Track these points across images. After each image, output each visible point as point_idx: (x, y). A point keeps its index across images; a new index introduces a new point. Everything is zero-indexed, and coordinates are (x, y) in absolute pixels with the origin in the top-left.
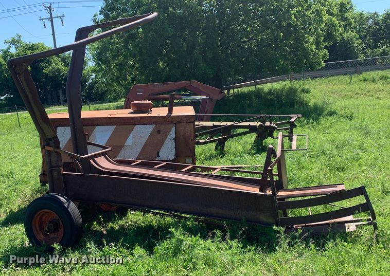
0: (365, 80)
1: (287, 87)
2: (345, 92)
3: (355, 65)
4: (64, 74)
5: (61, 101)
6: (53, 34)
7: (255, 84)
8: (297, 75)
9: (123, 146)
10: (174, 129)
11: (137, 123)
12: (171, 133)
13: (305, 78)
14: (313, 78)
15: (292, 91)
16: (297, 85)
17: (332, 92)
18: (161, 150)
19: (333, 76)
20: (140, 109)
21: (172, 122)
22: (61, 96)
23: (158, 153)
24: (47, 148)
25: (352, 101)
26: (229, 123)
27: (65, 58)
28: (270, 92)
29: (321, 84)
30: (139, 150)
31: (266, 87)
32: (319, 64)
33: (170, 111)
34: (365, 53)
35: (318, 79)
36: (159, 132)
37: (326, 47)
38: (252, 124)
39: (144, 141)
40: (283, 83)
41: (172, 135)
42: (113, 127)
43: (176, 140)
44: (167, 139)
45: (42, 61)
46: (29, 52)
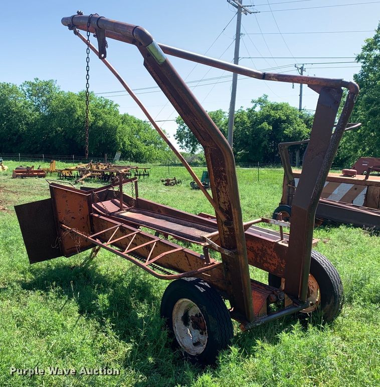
4: (304, 136)
5: (297, 162)
6: (301, 95)
9: (331, 194)
10: (366, 189)
11: (343, 182)
20: (348, 174)
21: (366, 184)
22: (297, 157)
23: (352, 201)
24: (289, 185)
27: (309, 120)
33: (367, 178)
36: (356, 189)
39: (344, 193)
41: (364, 192)
43: (366, 195)
44: (360, 194)
45: (284, 122)
46: (273, 112)
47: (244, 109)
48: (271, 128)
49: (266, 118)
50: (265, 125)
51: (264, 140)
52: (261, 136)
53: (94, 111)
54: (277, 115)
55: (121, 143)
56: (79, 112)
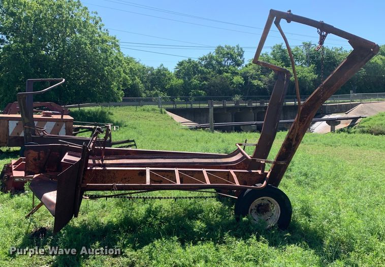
0: (144, 110)
1: (100, 110)
2: (133, 116)
3: (139, 101)
7: (79, 107)
8: (106, 104)
10: (64, 124)
11: (47, 121)
13: (110, 106)
14: (115, 106)
15: (103, 113)
16: (106, 109)
17: (126, 115)
19: (126, 106)
20: (47, 115)
21: (63, 121)
25: (137, 121)
26: (79, 126)
28: (89, 113)
29: (120, 110)
31: (87, 109)
32: (119, 99)
33: (62, 117)
34: (145, 93)
35: (118, 107)
36: (58, 125)
37: (123, 90)
38: (90, 127)
39: (51, 128)
40: (98, 108)
41: (64, 126)
43: (66, 128)
44: (62, 128)
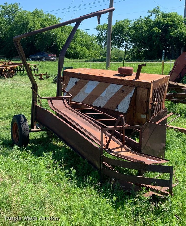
9: (99, 96)
10: (133, 91)
11: (112, 82)
12: (130, 93)
18: (120, 104)
21: (134, 85)
23: (117, 106)
30: (107, 101)
36: (123, 91)
41: (131, 95)
42: (98, 83)
43: (132, 99)
44: (126, 97)
45: (171, 26)
46: (162, 19)
47: (143, 18)
48: (160, 31)
49: (157, 24)
50: (156, 29)
51: (155, 41)
52: (153, 37)
53: (43, 23)
54: (166, 21)
55: (61, 46)
56: (31, 25)
